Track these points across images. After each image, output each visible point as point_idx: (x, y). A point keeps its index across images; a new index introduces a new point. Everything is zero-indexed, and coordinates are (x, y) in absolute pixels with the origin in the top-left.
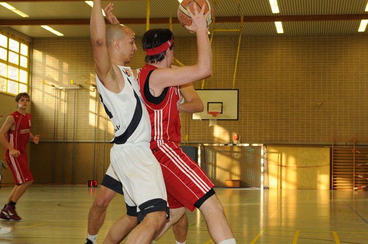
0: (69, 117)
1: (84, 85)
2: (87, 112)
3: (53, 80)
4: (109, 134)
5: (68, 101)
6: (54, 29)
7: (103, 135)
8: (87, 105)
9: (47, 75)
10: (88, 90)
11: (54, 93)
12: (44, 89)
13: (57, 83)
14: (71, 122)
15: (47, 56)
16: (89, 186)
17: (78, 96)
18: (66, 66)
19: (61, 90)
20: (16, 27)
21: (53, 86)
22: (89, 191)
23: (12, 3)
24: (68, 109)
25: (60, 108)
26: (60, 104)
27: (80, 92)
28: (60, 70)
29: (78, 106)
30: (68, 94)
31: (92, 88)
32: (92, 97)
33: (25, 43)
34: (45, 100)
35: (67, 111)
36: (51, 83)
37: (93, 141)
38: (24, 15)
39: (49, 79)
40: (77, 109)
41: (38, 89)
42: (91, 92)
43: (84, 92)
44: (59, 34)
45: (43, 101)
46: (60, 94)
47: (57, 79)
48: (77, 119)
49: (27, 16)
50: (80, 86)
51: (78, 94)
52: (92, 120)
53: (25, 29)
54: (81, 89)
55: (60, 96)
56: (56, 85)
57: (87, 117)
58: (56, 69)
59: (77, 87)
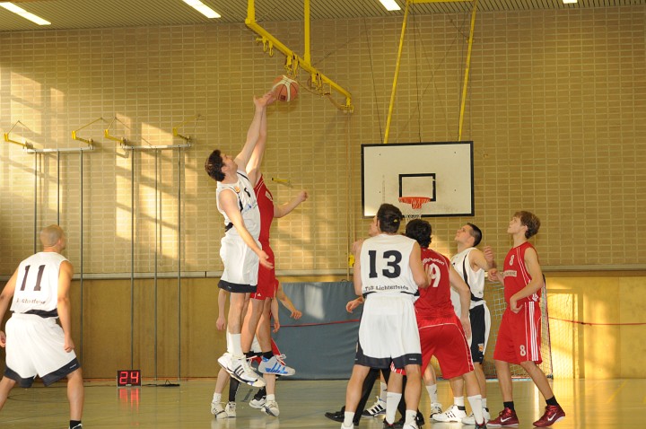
0: (69, 220)
1: (103, 141)
2: (112, 206)
3: (28, 133)
4: (165, 257)
5: (63, 181)
6: (28, 10)
7: (151, 261)
8: (112, 188)
9: (13, 121)
10: (113, 154)
11: (31, 162)
12: (6, 153)
13: (39, 138)
14: (73, 231)
15: (13, 74)
16: (121, 383)
17: (89, 169)
18: (57, 95)
19: (47, 154)
21: (29, 146)
24: (65, 199)
25: (46, 199)
26: (47, 188)
27: (94, 158)
28: (45, 108)
29: (90, 193)
30: (65, 163)
31: (120, 149)
32: (121, 171)
34: (11, 180)
35: (65, 205)
36: (23, 140)
37: (129, 275)
39: (16, 129)
40: (89, 199)
42: (118, 158)
43: (102, 158)
44: (40, 21)
45: (6, 183)
46: (47, 164)
47: (36, 129)
48: (89, 222)
50: (93, 143)
51: (89, 162)
52: (123, 225)
54: (96, 151)
55: (47, 170)
56: (35, 145)
57: (112, 218)
58: (35, 106)
59: (86, 148)
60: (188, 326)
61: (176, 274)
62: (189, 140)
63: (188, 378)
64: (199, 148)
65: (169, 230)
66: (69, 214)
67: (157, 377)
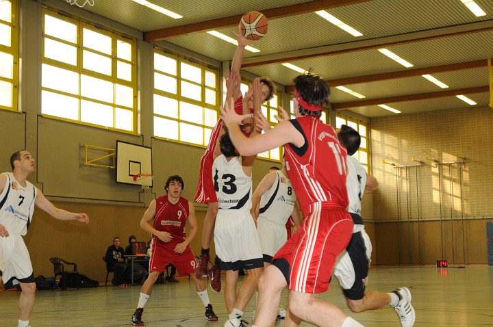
0: (412, 196)
1: (425, 161)
2: (431, 189)
3: (393, 159)
4: (455, 211)
5: (409, 179)
6: (391, 107)
7: (449, 213)
8: (430, 181)
9: (386, 154)
10: (430, 166)
11: (395, 171)
12: (384, 168)
13: (398, 161)
14: (414, 200)
15: (385, 134)
16: (439, 266)
17: (420, 173)
18: (404, 142)
19: (401, 168)
20: (353, 109)
21: (394, 165)
22: (439, 271)
23: (348, 85)
24: (410, 187)
25: (402, 187)
26: (402, 182)
27: (422, 169)
28: (400, 148)
29: (421, 184)
30: (409, 171)
31: (433, 164)
32: (434, 174)
33: (363, 124)
34: (386, 179)
35: (410, 189)
36: (391, 162)
37: (439, 219)
38: (361, 96)
39: (388, 158)
40: (420, 186)
41: (378, 169)
42: (433, 168)
43: (425, 168)
44: (397, 112)
45: (384, 181)
46: (401, 172)
47: (396, 157)
48: (421, 196)
49: (364, 97)
50: (421, 162)
51: (420, 171)
52: (436, 197)
53: (362, 110)
54: (422, 166)
55: (401, 175)
56: (396, 164)
57: (431, 194)
58: (396, 148)
59: (418, 164)
60: (467, 241)
61: (461, 218)
62: (465, 159)
63: (468, 264)
64: (469, 162)
65: (457, 199)
66: (412, 193)
67: (454, 264)
